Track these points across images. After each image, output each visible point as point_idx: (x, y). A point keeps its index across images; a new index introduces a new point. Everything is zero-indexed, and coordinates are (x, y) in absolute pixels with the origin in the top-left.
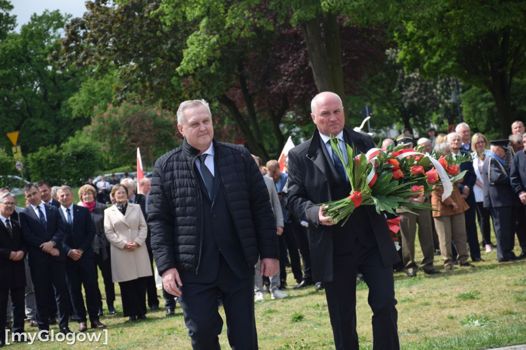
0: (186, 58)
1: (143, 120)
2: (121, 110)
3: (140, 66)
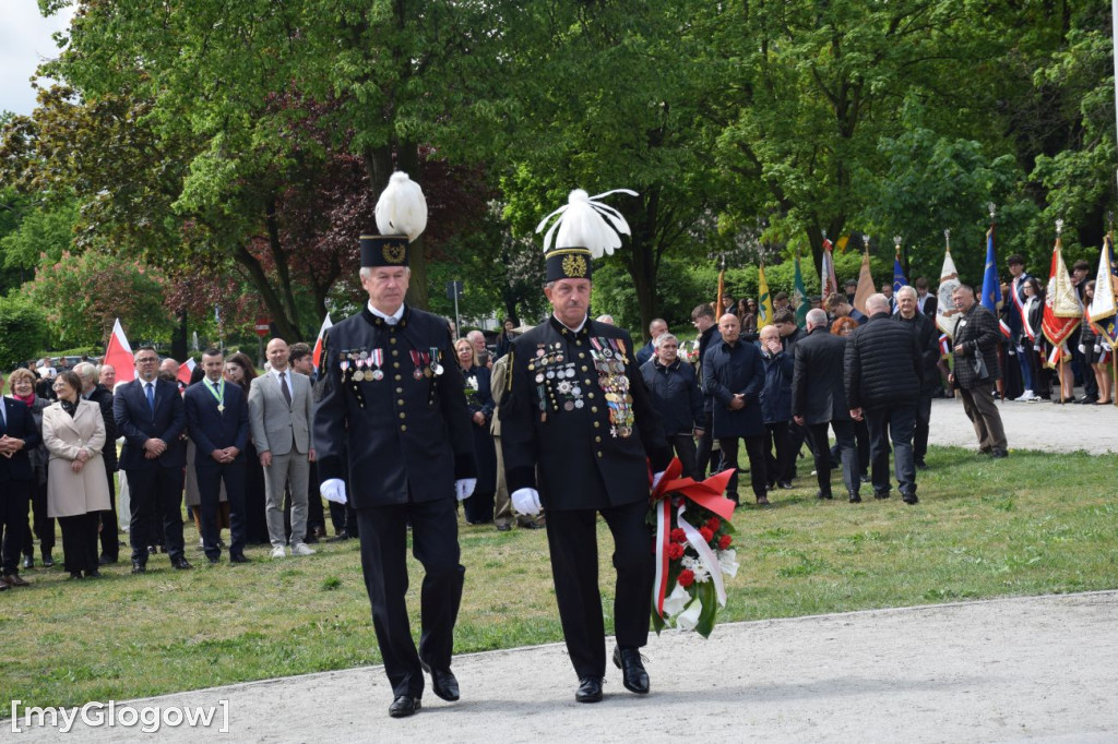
0: (187, 190)
1: (116, 278)
2: (83, 261)
3: (116, 197)
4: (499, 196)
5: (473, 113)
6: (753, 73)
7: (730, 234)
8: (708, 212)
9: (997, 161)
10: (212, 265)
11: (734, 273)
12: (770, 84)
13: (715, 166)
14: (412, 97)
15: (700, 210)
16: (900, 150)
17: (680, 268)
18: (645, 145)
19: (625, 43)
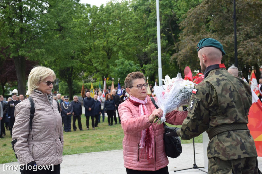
5: (35, 51)
6: (92, 46)
7: (87, 76)
8: (82, 72)
9: (137, 65)
11: (87, 84)
12: (95, 49)
13: (84, 63)
14: (23, 47)
15: (81, 72)
16: (119, 62)
17: (77, 83)
18: (70, 59)
19: (67, 39)
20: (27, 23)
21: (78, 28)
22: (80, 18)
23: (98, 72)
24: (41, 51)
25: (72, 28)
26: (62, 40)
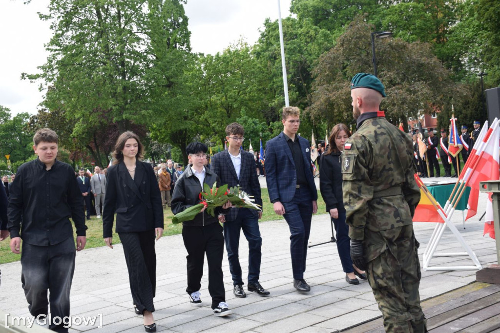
0: (74, 131)
4: (149, 132)
5: (142, 113)
6: (207, 103)
7: (204, 140)
8: (198, 135)
9: (262, 123)
10: (80, 149)
12: (211, 106)
14: (128, 109)
15: (196, 134)
16: (241, 121)
18: (183, 120)
19: (178, 97)
20: (131, 80)
21: (191, 82)
22: (192, 71)
23: (216, 133)
24: (148, 113)
25: (183, 83)
26: (171, 97)
